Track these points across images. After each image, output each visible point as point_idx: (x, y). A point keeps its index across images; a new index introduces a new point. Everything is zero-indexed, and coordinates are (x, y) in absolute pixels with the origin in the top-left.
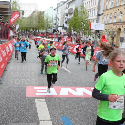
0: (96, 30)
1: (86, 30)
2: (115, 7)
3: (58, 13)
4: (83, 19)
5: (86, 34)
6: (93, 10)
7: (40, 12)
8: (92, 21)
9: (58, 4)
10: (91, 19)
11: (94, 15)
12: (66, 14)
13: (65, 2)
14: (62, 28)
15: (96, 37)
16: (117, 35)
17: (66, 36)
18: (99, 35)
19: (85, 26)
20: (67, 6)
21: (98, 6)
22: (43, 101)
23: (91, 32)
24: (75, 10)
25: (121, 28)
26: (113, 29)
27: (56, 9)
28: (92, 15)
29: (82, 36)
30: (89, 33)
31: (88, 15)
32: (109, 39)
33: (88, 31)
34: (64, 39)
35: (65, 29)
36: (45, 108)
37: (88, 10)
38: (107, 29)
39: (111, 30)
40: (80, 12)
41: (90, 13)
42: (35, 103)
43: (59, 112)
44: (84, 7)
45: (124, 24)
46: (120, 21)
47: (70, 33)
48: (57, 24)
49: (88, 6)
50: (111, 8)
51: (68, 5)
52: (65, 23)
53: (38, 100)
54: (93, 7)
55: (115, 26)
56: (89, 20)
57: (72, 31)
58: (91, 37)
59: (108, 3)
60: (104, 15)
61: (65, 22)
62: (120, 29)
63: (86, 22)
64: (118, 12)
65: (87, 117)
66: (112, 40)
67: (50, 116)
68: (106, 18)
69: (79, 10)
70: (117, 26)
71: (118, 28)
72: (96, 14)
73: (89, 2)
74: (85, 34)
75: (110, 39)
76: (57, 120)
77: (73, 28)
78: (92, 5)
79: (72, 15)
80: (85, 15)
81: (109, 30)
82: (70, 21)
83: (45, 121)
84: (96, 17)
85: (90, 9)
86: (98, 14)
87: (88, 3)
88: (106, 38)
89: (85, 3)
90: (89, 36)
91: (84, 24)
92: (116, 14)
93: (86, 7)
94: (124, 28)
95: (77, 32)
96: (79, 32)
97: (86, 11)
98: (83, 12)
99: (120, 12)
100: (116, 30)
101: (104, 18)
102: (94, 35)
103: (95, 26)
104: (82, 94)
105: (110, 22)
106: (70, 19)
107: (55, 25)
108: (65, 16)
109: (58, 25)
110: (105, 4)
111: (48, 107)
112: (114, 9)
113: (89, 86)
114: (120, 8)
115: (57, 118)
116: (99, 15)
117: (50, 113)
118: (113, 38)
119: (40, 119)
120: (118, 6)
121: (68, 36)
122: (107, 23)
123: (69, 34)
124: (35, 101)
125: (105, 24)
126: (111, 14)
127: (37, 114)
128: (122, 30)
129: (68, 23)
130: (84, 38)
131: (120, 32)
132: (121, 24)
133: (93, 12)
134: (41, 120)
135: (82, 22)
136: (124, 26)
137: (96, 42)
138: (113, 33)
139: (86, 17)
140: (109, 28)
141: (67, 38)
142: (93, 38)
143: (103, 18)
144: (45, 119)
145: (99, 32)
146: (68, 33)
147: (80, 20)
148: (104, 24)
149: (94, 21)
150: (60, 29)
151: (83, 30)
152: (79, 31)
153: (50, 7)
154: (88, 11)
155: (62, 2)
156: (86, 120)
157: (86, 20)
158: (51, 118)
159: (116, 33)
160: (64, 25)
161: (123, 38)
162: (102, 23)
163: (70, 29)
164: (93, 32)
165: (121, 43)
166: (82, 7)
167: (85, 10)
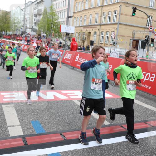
0: (66, 33)
1: (57, 32)
2: (85, 10)
3: (26, 14)
4: (53, 21)
5: (57, 37)
6: (63, 12)
7: (6, 12)
8: (62, 23)
9: (26, 4)
10: (61, 22)
11: (64, 17)
12: (35, 15)
13: (33, 3)
14: (31, 30)
15: (67, 40)
16: (88, 38)
17: (35, 38)
18: (70, 38)
19: (55, 28)
20: (36, 7)
21: (67, 8)
22: (11, 107)
23: (61, 35)
24: (44, 11)
25: (90, 31)
26: (83, 32)
27: (23, 9)
28: (62, 17)
29: (52, 39)
30: (59, 35)
31: (58, 17)
32: (79, 42)
33: (58, 34)
34: (33, 41)
35: (35, 31)
36: (13, 114)
37: (58, 11)
38: (77, 31)
39: (82, 33)
40: (49, 14)
41: (60, 15)
42: (3, 109)
43: (28, 116)
44: (54, 8)
45: (93, 27)
46: (90, 24)
47: (40, 35)
48: (26, 25)
49: (58, 8)
50: (81, 11)
51: (36, 5)
52: (34, 25)
53: (6, 106)
54: (63, 9)
55: (85, 29)
56: (59, 22)
57: (42, 33)
58: (62, 40)
59: (78, 5)
60: (74, 18)
61: (34, 23)
62: (90, 33)
63: (56, 25)
64: (88, 15)
65: (57, 120)
66: (83, 43)
67: (19, 121)
68: (76, 20)
69: (49, 11)
70: (88, 29)
71: (88, 31)
72: (66, 16)
73: (61, 2)
74: (55, 36)
75: (81, 42)
76: (27, 125)
77: (42, 30)
78: (62, 6)
79: (42, 17)
80: (55, 16)
81: (79, 33)
82: (39, 23)
83: (14, 126)
84: (66, 20)
85: (60, 11)
86: (67, 16)
87: (58, 4)
88: (76, 41)
89: (55, 5)
90: (60, 39)
91: (54, 27)
92: (86, 17)
93: (56, 9)
94: (93, 31)
95: (46, 34)
96: (49, 35)
97: (56, 13)
98: (53, 14)
99: (90, 15)
100: (86, 33)
101: (75, 20)
102: (64, 38)
103: (65, 29)
104: (53, 98)
105: (81, 25)
106: (39, 21)
107: (23, 26)
108: (34, 17)
109: (26, 27)
110: (75, 6)
111: (16, 112)
112: (84, 12)
113: (60, 89)
114: (89, 11)
115: (26, 123)
116: (69, 17)
117: (19, 119)
118: (83, 42)
119: (8, 125)
120: (87, 8)
121: (37, 39)
122: (77, 26)
123: (39, 37)
124: (2, 107)
125: (76, 27)
126: (81, 17)
127: (5, 120)
128: (92, 34)
129: (37, 25)
130: (55, 40)
131: (90, 35)
132: (91, 28)
133: (63, 14)
134: (10, 126)
135: (52, 24)
136: (93, 29)
137: (66, 45)
138: (84, 37)
139: (56, 19)
140: (80, 31)
141: (37, 40)
142: (64, 41)
143: (73, 21)
144: (14, 125)
145: (69, 35)
146: (38, 35)
147: (50, 22)
148: (74, 27)
149: (64, 23)
150: (29, 31)
151: (53, 32)
152: (49, 33)
153: (17, 7)
154: (58, 13)
155: (30, 2)
156: (56, 123)
157: (56, 22)
158: (20, 123)
159: (86, 36)
160: (33, 27)
161: (93, 41)
162: (73, 26)
163: (40, 31)
164: (63, 35)
165: (91, 46)
166: (51, 8)
167: (54, 12)
